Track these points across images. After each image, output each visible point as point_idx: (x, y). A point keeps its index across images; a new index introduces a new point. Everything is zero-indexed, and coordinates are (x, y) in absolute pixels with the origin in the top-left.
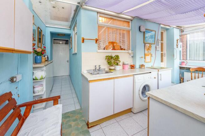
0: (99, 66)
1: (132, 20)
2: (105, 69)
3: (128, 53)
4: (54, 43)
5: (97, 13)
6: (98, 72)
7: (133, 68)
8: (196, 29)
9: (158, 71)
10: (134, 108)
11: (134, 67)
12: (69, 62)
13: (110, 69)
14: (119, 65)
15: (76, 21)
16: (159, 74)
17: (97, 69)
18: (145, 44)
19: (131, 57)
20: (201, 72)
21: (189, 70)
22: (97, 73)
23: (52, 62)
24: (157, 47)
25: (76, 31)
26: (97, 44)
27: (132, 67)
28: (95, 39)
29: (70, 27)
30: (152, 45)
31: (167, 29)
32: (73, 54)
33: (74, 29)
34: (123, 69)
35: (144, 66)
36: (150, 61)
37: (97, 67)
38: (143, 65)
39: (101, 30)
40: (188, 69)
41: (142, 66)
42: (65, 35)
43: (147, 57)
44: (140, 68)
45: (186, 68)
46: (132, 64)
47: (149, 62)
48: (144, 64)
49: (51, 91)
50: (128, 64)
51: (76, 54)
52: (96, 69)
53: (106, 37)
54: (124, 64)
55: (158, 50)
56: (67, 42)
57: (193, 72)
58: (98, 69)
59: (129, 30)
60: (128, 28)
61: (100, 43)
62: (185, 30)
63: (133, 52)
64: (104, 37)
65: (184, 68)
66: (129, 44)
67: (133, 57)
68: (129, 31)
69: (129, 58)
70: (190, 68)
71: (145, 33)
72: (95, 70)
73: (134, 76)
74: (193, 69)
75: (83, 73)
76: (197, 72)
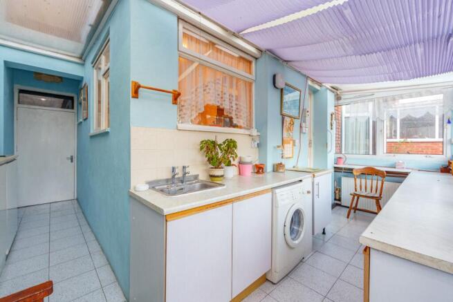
0: (184, 167)
1: (256, 59)
2: (198, 175)
3: (250, 135)
4: (19, 103)
5: (176, 19)
6: (181, 185)
7: (261, 171)
8: (360, 96)
9: (314, 176)
10: (273, 271)
11: (263, 168)
12: (75, 160)
13: (212, 176)
14: (233, 165)
15: (108, 34)
16: (315, 184)
17: (176, 176)
18: (283, 116)
19: (256, 145)
20: (370, 177)
21: (352, 173)
22: (179, 188)
23: (14, 160)
24: (303, 125)
25: (104, 68)
26: (175, 106)
27: (259, 169)
28: (171, 90)
29: (81, 58)
30: (295, 121)
31: (314, 92)
32: (92, 137)
33: (95, 62)
34: (240, 174)
35: (284, 166)
36: (291, 156)
37: (177, 171)
38: (281, 164)
39: (186, 69)
40: (349, 172)
41: (278, 167)
42: (61, 78)
43: (286, 145)
44: (274, 171)
45: (345, 169)
46: (257, 163)
47: (290, 158)
48: (283, 163)
49: (7, 256)
50: (250, 163)
51: (106, 134)
52: (173, 177)
53: (199, 90)
54: (240, 163)
55: (304, 131)
56: (68, 103)
57: (357, 176)
58: (179, 178)
59: (250, 81)
60: (247, 75)
61: (183, 106)
62: (342, 97)
63: (259, 134)
64: (194, 89)
65: (341, 169)
66: (250, 115)
67: (261, 146)
68: (250, 84)
69: (252, 147)
70: (352, 169)
71: (284, 91)
72: (171, 180)
73: (274, 190)
74: (357, 170)
75: (135, 191)
76: (364, 176)
